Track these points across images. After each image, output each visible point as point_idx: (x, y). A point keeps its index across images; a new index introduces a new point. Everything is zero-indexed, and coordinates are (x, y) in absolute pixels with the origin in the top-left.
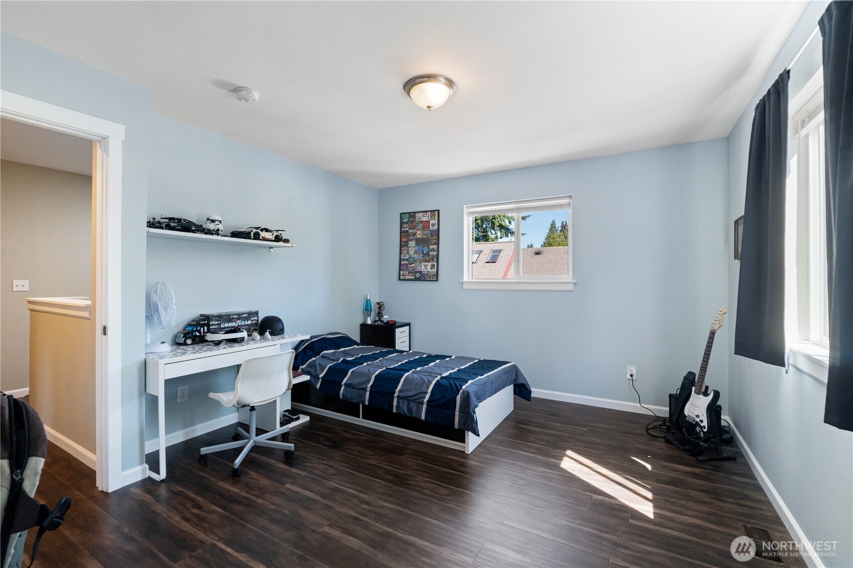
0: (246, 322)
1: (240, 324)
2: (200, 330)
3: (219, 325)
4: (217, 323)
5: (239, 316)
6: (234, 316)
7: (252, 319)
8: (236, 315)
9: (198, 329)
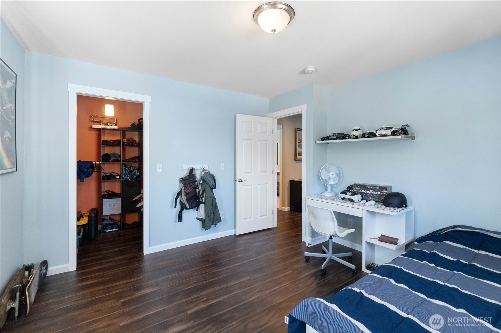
0: (377, 192)
1: (372, 193)
2: (349, 191)
3: (359, 190)
4: (357, 189)
5: (373, 188)
6: (368, 187)
7: (382, 191)
8: (370, 186)
9: (349, 190)
